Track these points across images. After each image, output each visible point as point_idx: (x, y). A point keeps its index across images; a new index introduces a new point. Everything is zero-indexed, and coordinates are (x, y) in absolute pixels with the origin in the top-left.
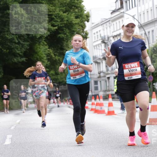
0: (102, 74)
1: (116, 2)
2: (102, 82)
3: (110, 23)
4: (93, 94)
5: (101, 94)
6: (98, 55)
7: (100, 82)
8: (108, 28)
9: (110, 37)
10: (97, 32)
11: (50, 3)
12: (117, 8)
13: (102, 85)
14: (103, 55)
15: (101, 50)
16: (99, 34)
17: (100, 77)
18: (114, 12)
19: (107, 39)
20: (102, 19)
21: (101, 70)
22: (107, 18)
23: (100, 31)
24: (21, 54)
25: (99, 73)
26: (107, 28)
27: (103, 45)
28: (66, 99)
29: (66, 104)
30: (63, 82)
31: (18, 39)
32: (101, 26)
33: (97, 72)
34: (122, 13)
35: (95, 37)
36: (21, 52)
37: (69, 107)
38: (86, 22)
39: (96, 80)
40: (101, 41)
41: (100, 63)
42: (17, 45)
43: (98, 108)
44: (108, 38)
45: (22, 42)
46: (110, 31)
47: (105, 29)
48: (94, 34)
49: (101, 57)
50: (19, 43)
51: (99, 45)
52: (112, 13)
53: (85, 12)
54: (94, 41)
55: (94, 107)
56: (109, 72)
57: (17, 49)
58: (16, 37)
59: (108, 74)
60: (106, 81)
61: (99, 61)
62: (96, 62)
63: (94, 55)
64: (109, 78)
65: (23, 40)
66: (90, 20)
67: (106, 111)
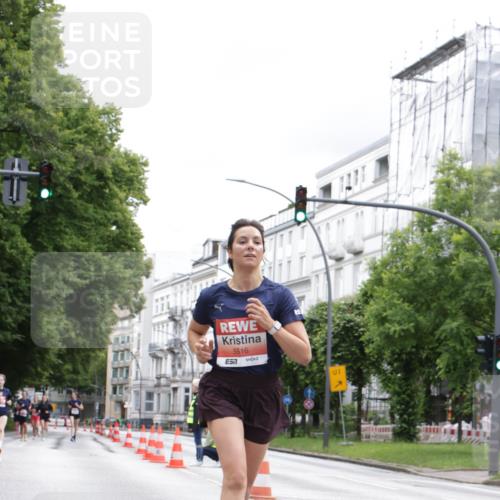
0: (163, 381)
1: (204, 245)
2: (162, 395)
3: (188, 284)
4: (143, 417)
5: (158, 419)
6: (160, 341)
7: (159, 395)
8: (185, 292)
9: (187, 310)
10: (162, 299)
11: (81, 235)
12: (206, 257)
13: (161, 402)
14: (169, 343)
15: (167, 333)
16: (165, 302)
17: (158, 386)
18: (196, 264)
19: (179, 313)
20: (174, 274)
21: (163, 372)
22: (185, 273)
23: (167, 297)
24: (13, 325)
25: (158, 378)
26: (182, 293)
27: (171, 324)
28: (89, 420)
29: (88, 430)
30: (86, 386)
31: (11, 297)
32: (170, 288)
33: (154, 376)
34: (212, 267)
35: (157, 307)
36: (14, 322)
37: (95, 440)
38: (144, 278)
39: (151, 390)
40: (168, 315)
41: (161, 358)
42: (11, 308)
43: (152, 450)
44: (183, 311)
45: (19, 303)
46: (188, 299)
47: (179, 294)
48: (157, 300)
49: (165, 348)
50: (13, 304)
51: (163, 323)
52: (194, 265)
53: (145, 258)
54: (155, 314)
55: (143, 446)
56: (177, 378)
57: (11, 315)
58: (10, 293)
59: (175, 381)
60: (170, 395)
61: (160, 354)
62: (155, 357)
63: (152, 342)
64: (175, 389)
65: (21, 299)
66: (151, 275)
67: (168, 459)
